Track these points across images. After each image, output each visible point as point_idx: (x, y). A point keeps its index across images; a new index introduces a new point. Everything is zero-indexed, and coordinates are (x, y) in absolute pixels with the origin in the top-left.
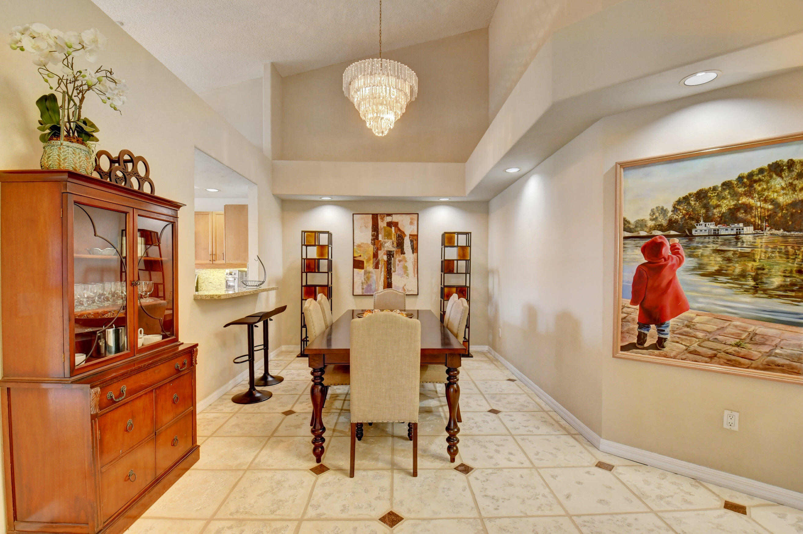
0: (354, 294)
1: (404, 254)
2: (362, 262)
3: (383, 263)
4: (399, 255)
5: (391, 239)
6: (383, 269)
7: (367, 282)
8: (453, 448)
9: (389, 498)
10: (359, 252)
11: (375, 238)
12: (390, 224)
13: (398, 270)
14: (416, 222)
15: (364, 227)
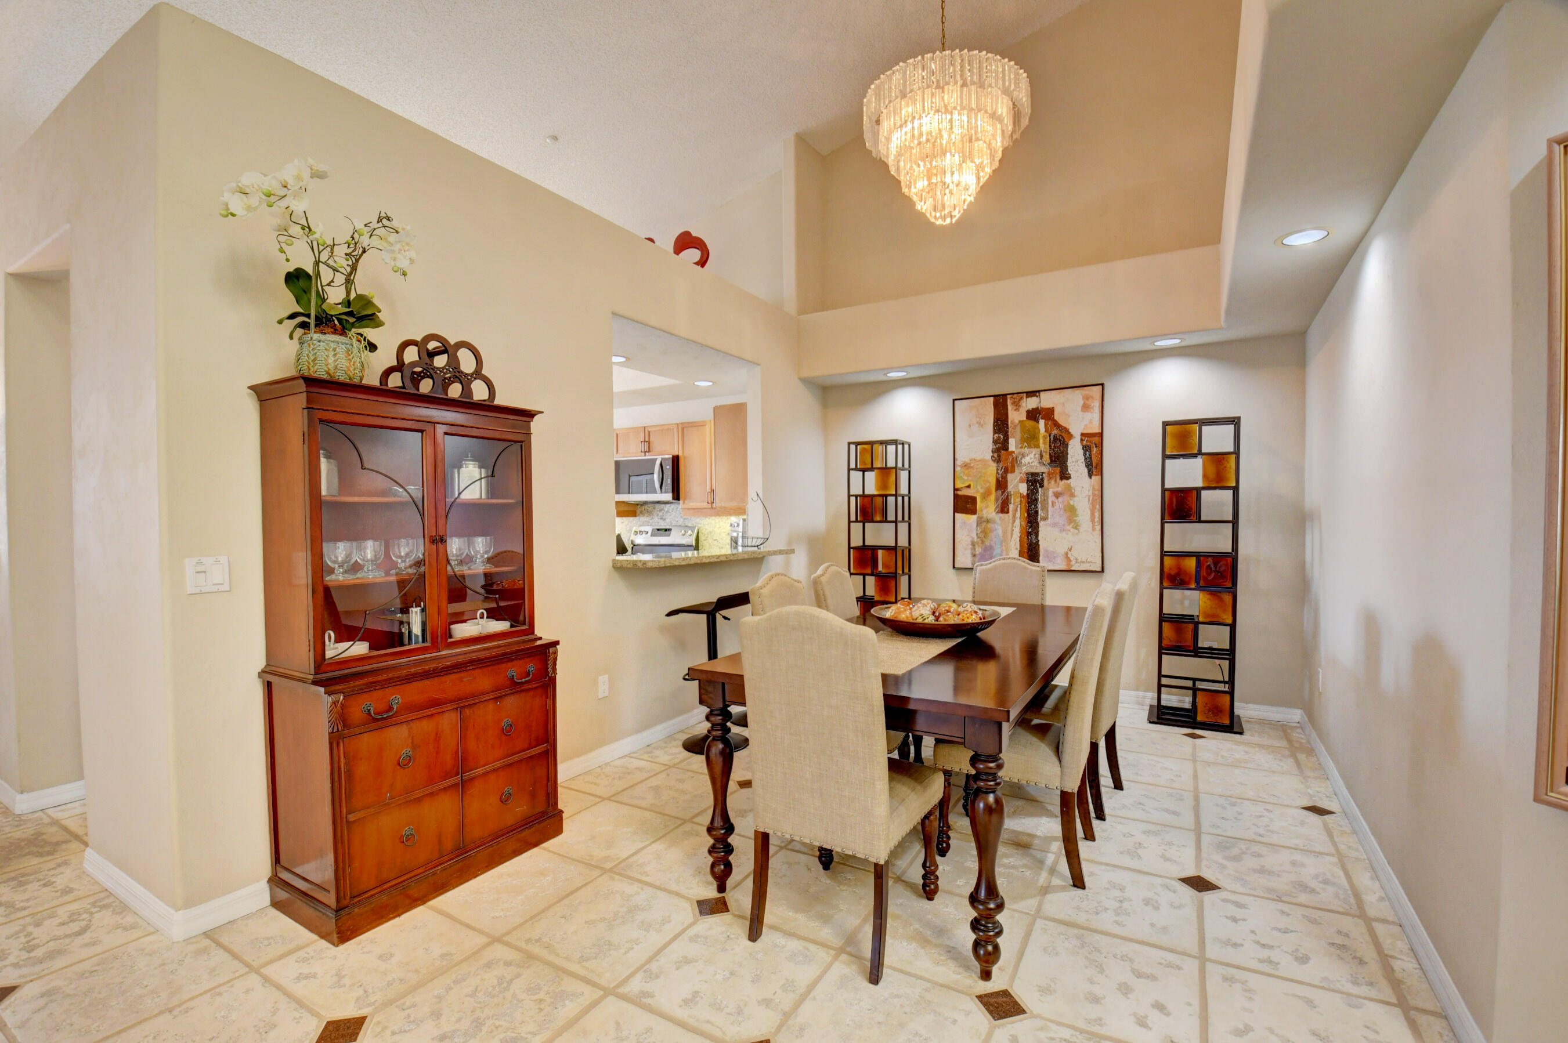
0: (956, 566)
1: (1068, 478)
2: (973, 500)
3: (1018, 500)
4: (1056, 481)
5: (1038, 446)
6: (1018, 514)
7: (983, 542)
8: (985, 947)
9: (787, 1009)
10: (966, 478)
11: (1001, 446)
12: (1033, 415)
13: (1053, 515)
14: (1097, 404)
15: (977, 425)
